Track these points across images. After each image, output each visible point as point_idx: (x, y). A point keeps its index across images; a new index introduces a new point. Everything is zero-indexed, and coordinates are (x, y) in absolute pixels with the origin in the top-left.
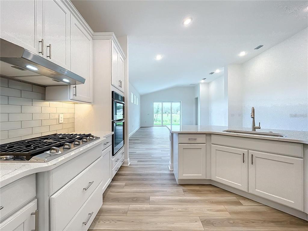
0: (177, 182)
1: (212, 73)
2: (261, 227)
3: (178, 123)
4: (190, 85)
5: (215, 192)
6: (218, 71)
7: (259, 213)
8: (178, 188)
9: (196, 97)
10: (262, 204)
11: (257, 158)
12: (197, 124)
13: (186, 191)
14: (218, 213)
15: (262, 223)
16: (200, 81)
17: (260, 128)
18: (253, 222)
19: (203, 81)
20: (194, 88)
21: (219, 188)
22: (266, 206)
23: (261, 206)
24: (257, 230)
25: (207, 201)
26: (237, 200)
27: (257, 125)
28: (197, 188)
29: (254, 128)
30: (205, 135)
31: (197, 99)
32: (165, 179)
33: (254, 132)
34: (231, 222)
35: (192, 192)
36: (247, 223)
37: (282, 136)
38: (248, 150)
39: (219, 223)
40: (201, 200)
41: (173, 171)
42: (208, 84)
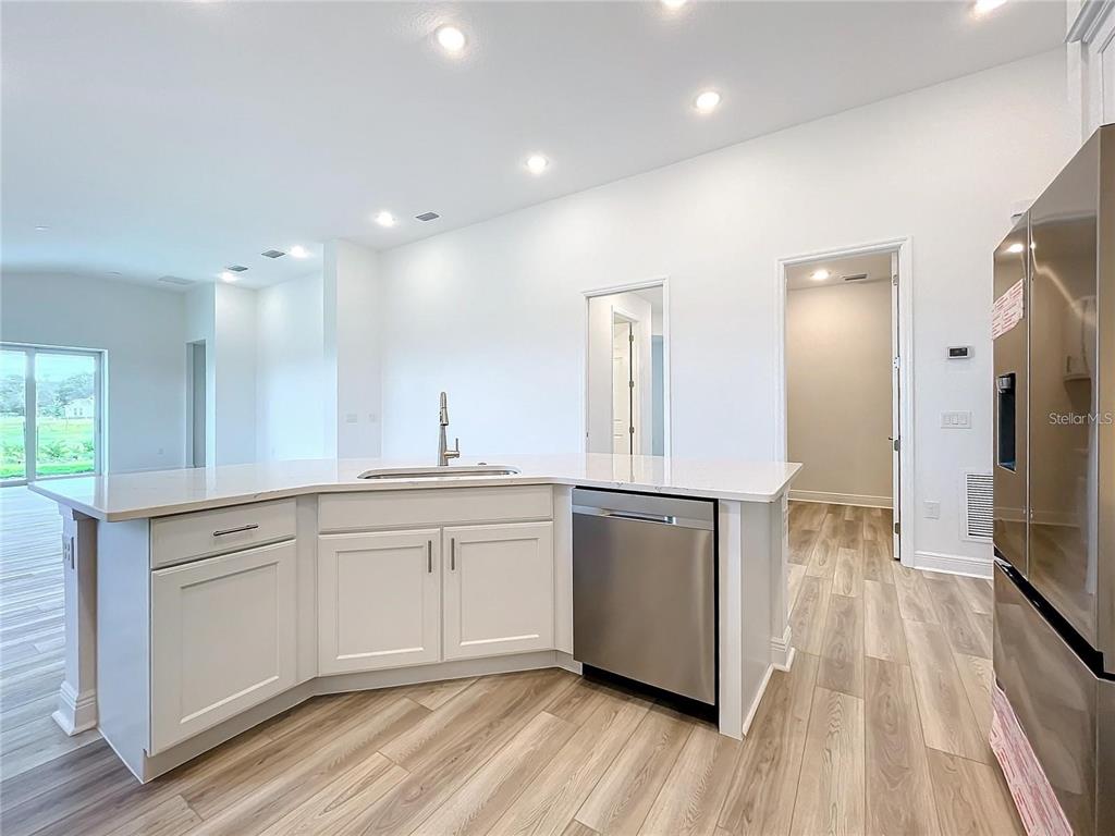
0: (140, 775)
1: (274, 255)
2: (488, 749)
3: (74, 463)
4: (166, 279)
5: (339, 719)
6: (297, 252)
7: (474, 708)
8: (153, 801)
9: (194, 340)
10: (474, 677)
11: (464, 547)
12: (197, 459)
13: (202, 795)
14: (366, 793)
15: (487, 734)
16: (219, 275)
17: (458, 456)
18: (468, 749)
19: (229, 277)
20: (184, 297)
21: (346, 698)
22: (483, 677)
23: (476, 686)
24: (483, 762)
25: (314, 778)
26: (413, 706)
27: (451, 447)
28: (261, 743)
29: (445, 457)
30: (292, 504)
31: (198, 350)
32: (41, 808)
33: (444, 469)
34: (415, 791)
35: (238, 778)
36: (457, 761)
37: (507, 473)
38: (441, 526)
39: (378, 828)
40: (290, 789)
41: (94, 729)
42: (254, 293)
